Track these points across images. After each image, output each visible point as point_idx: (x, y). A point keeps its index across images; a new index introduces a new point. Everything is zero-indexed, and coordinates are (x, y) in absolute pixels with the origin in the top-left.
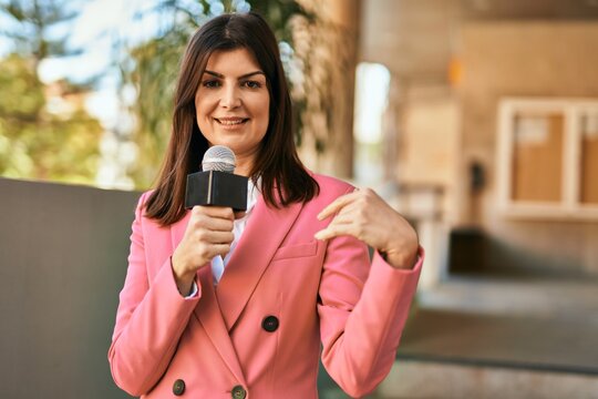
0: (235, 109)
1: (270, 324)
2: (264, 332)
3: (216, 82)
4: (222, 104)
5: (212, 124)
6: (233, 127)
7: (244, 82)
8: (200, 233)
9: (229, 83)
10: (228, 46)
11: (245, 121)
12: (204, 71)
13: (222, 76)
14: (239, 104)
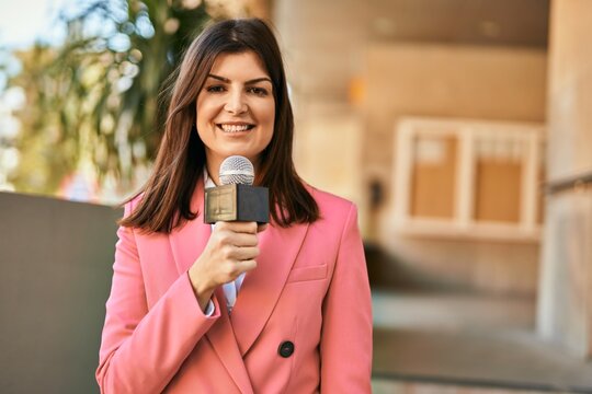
0: (241, 114)
1: (286, 349)
2: (280, 358)
3: (221, 87)
4: (227, 108)
5: (214, 130)
6: (238, 134)
7: (250, 88)
8: (227, 250)
9: (236, 89)
10: (235, 49)
11: (251, 127)
12: (208, 75)
13: (228, 81)
14: (245, 109)
